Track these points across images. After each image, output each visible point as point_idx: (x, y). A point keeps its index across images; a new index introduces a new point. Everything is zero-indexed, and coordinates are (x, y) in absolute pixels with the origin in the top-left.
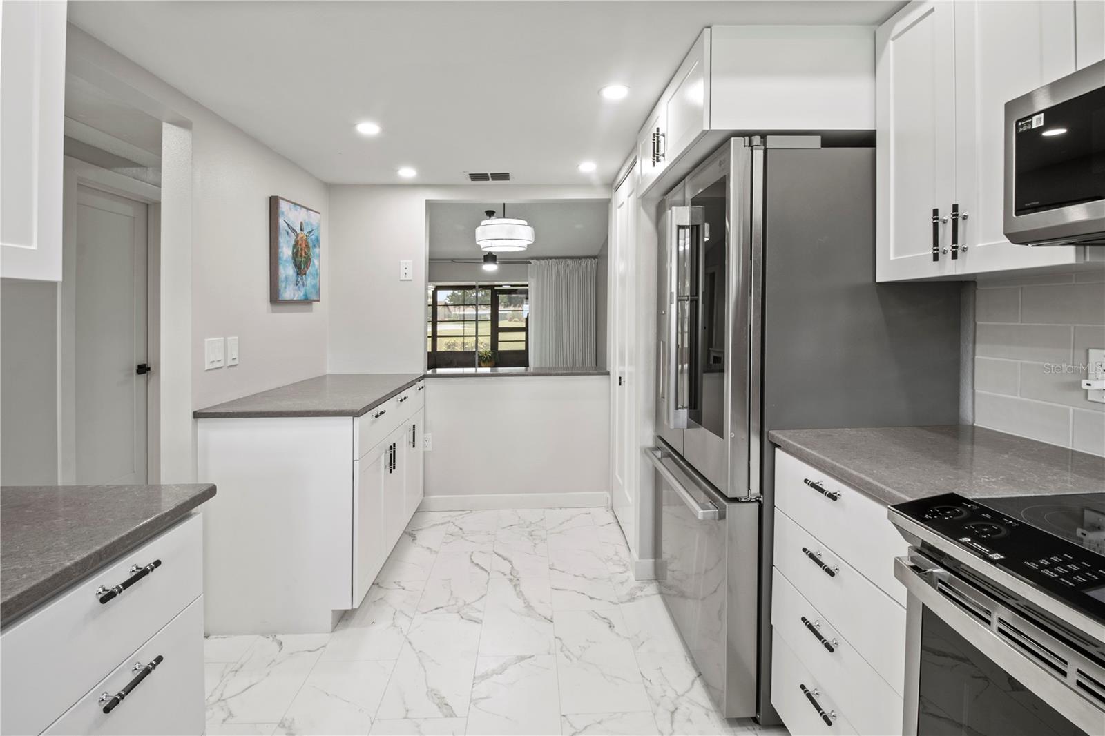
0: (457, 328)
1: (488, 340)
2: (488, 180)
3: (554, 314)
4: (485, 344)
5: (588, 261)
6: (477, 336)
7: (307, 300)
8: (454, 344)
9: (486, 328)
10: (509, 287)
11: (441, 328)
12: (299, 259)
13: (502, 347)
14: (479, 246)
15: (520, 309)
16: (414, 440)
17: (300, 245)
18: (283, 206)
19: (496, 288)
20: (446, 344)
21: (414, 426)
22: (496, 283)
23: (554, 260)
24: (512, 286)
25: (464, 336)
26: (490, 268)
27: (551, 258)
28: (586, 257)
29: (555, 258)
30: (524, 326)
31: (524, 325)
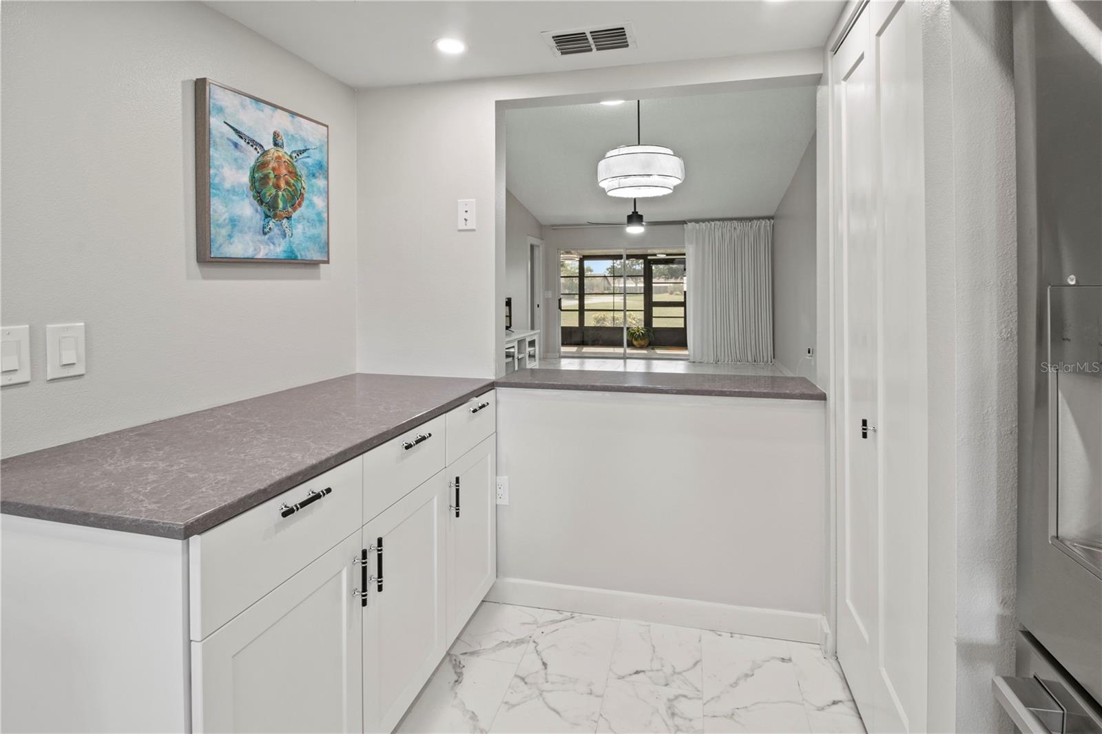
0: (606, 301)
1: (641, 316)
2: (591, 50)
3: (718, 287)
4: (636, 320)
5: (761, 223)
6: (625, 310)
7: (296, 258)
8: (604, 319)
9: (638, 302)
10: (663, 256)
11: (590, 301)
12: (270, 191)
13: (656, 323)
14: (604, 189)
15: (678, 281)
16: (458, 505)
17: (274, 169)
18: (217, 97)
19: (649, 257)
20: (596, 319)
21: (457, 479)
22: (649, 252)
23: (718, 222)
24: (667, 255)
25: (614, 310)
26: (635, 230)
27: (713, 220)
28: (758, 218)
29: (719, 220)
30: (683, 300)
31: (681, 299)
